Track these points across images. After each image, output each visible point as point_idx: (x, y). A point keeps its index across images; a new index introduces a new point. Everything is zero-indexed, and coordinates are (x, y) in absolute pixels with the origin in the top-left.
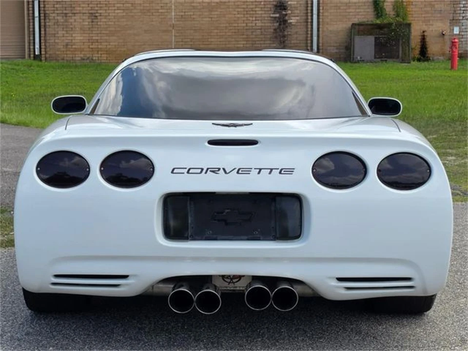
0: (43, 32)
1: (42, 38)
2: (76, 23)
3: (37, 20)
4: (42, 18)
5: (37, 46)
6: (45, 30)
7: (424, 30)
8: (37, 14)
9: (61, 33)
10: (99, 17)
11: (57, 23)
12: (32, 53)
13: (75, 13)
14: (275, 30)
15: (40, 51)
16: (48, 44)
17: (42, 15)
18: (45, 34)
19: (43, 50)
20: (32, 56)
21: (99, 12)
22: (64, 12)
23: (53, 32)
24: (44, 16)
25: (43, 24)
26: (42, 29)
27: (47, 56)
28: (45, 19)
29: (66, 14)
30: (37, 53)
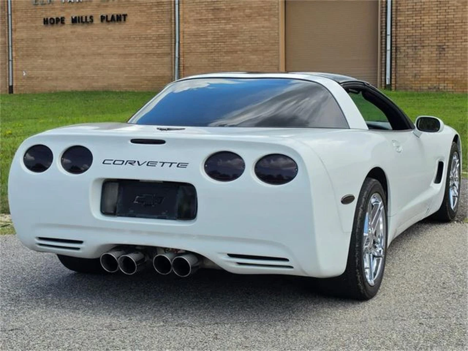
0: (394, 64)
1: (393, 69)
2: (425, 55)
3: (389, 53)
4: (394, 51)
5: (388, 77)
6: (396, 62)
8: (389, 47)
9: (410, 64)
10: (446, 49)
11: (407, 55)
12: (383, 83)
13: (423, 46)
15: (391, 81)
16: (397, 75)
17: (394, 48)
18: (396, 65)
19: (393, 80)
20: (383, 85)
21: (446, 44)
22: (414, 45)
23: (404, 64)
24: (395, 49)
25: (394, 56)
26: (393, 61)
27: (397, 85)
28: (396, 52)
29: (416, 47)
30: (388, 82)
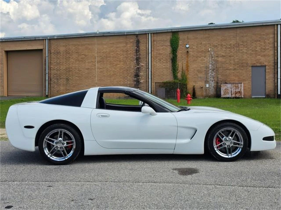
0: (49, 86)
1: (49, 88)
2: (61, 82)
3: (47, 81)
4: (49, 80)
5: (47, 92)
6: (50, 85)
7: (194, 85)
8: (47, 79)
9: (56, 86)
10: (69, 80)
11: (54, 83)
12: (45, 94)
13: (61, 79)
14: (135, 85)
15: (48, 94)
16: (51, 91)
17: (49, 79)
18: (50, 87)
19: (49, 93)
20: (45, 95)
21: (70, 78)
22: (57, 78)
23: (53, 86)
24: (50, 79)
25: (49, 83)
26: (49, 85)
27: (51, 95)
28: (50, 81)
29: (58, 79)
30: (47, 94)
